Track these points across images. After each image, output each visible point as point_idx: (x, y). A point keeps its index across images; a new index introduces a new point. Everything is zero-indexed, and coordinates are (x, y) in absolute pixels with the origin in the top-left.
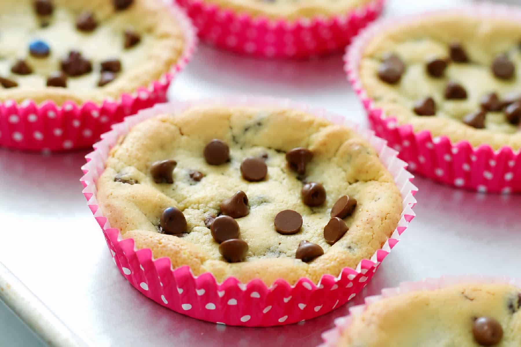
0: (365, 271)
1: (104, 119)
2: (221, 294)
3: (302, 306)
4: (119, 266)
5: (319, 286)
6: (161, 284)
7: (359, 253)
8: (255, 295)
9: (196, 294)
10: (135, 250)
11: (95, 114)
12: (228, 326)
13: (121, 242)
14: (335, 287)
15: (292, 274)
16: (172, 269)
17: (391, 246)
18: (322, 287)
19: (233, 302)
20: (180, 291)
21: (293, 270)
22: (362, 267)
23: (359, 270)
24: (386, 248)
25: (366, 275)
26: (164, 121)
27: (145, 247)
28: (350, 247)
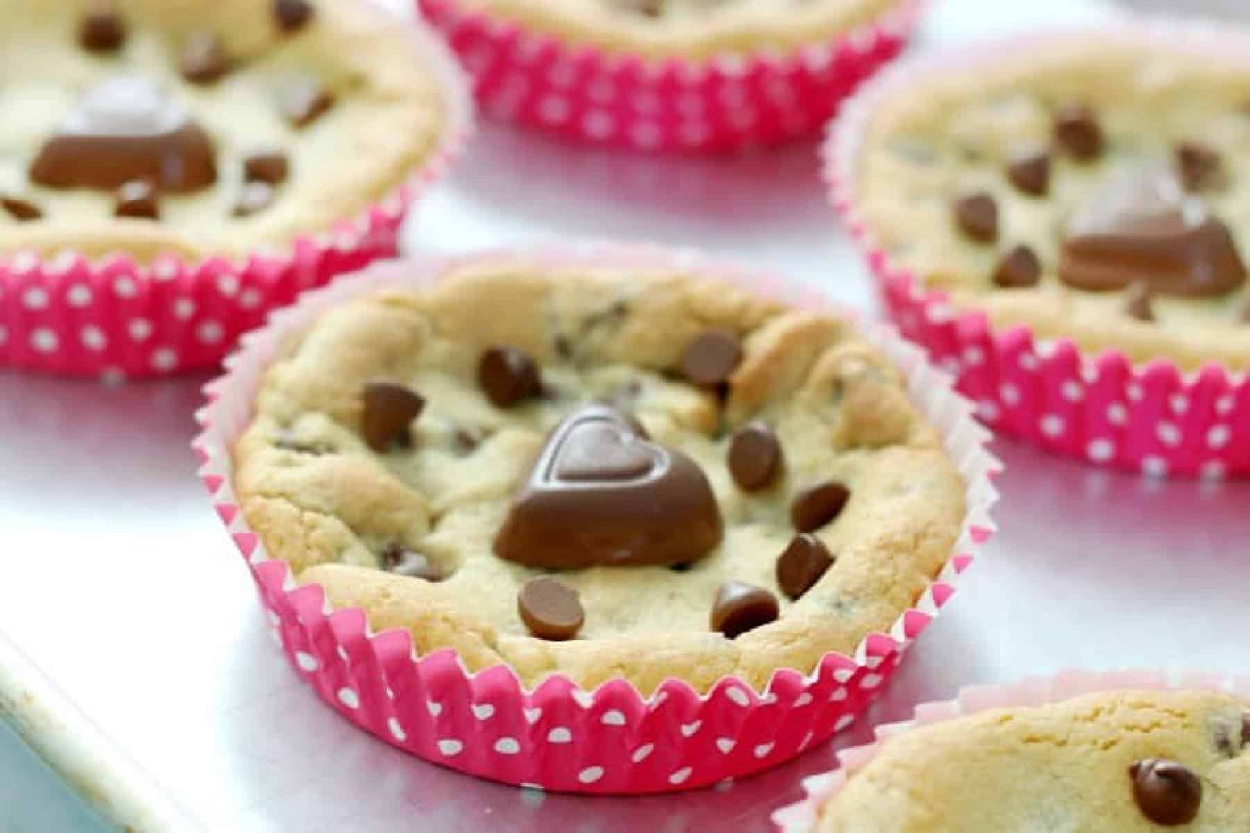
0: (877, 661)
1: (251, 299)
2: (532, 715)
3: (725, 745)
4: (290, 648)
5: (766, 697)
6: (390, 693)
7: (862, 616)
8: (614, 718)
9: (472, 716)
10: (327, 610)
11: (228, 285)
12: (548, 792)
13: (293, 593)
14: (805, 699)
15: (701, 670)
16: (414, 657)
17: (939, 600)
18: (773, 699)
19: (560, 735)
20: (435, 709)
21: (703, 659)
22: (869, 653)
23: (861, 660)
24: (926, 605)
25: (877, 671)
26: (393, 303)
27: (349, 604)
28: (839, 605)
